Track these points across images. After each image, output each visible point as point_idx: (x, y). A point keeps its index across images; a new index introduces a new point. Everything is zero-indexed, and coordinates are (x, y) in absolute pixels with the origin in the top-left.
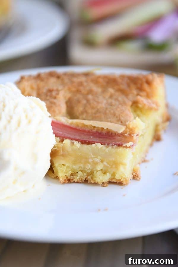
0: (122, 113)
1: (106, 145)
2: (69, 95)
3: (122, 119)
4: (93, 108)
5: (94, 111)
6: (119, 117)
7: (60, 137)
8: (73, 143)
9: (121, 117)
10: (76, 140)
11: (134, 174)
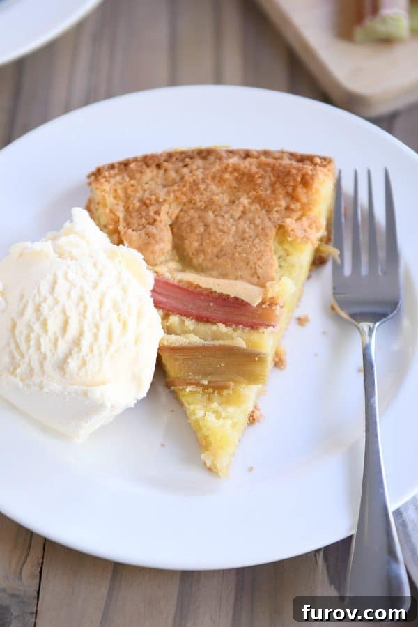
0: (259, 259)
1: (234, 326)
2: (175, 211)
3: (260, 271)
4: (214, 245)
5: (216, 250)
6: (255, 268)
7: (163, 308)
8: (183, 322)
9: (257, 267)
10: (188, 315)
11: (277, 359)
